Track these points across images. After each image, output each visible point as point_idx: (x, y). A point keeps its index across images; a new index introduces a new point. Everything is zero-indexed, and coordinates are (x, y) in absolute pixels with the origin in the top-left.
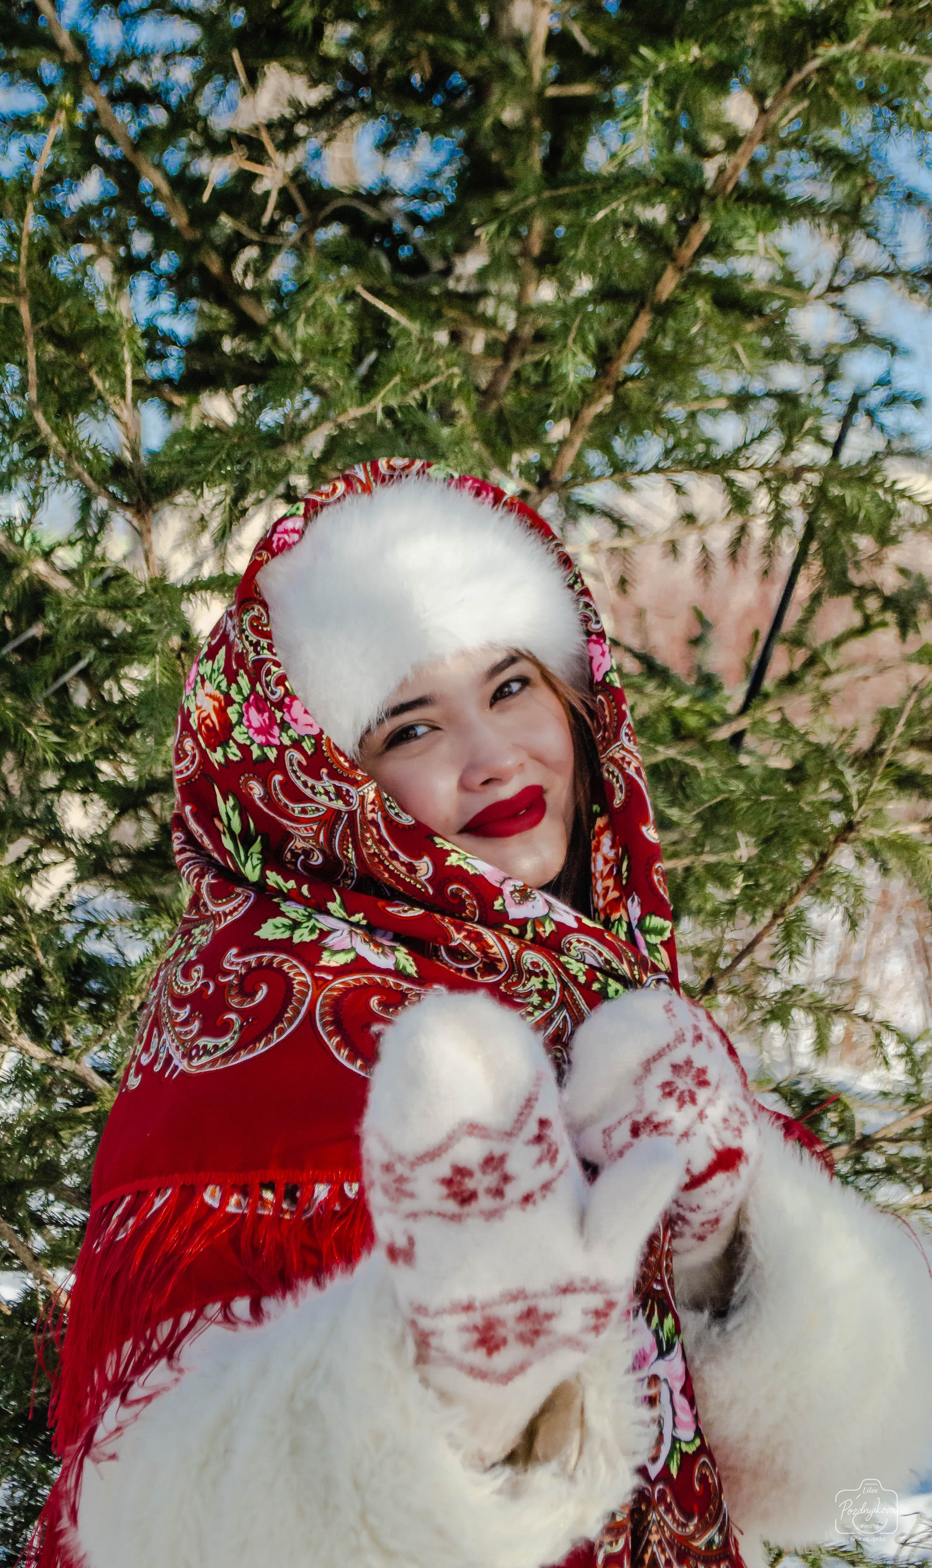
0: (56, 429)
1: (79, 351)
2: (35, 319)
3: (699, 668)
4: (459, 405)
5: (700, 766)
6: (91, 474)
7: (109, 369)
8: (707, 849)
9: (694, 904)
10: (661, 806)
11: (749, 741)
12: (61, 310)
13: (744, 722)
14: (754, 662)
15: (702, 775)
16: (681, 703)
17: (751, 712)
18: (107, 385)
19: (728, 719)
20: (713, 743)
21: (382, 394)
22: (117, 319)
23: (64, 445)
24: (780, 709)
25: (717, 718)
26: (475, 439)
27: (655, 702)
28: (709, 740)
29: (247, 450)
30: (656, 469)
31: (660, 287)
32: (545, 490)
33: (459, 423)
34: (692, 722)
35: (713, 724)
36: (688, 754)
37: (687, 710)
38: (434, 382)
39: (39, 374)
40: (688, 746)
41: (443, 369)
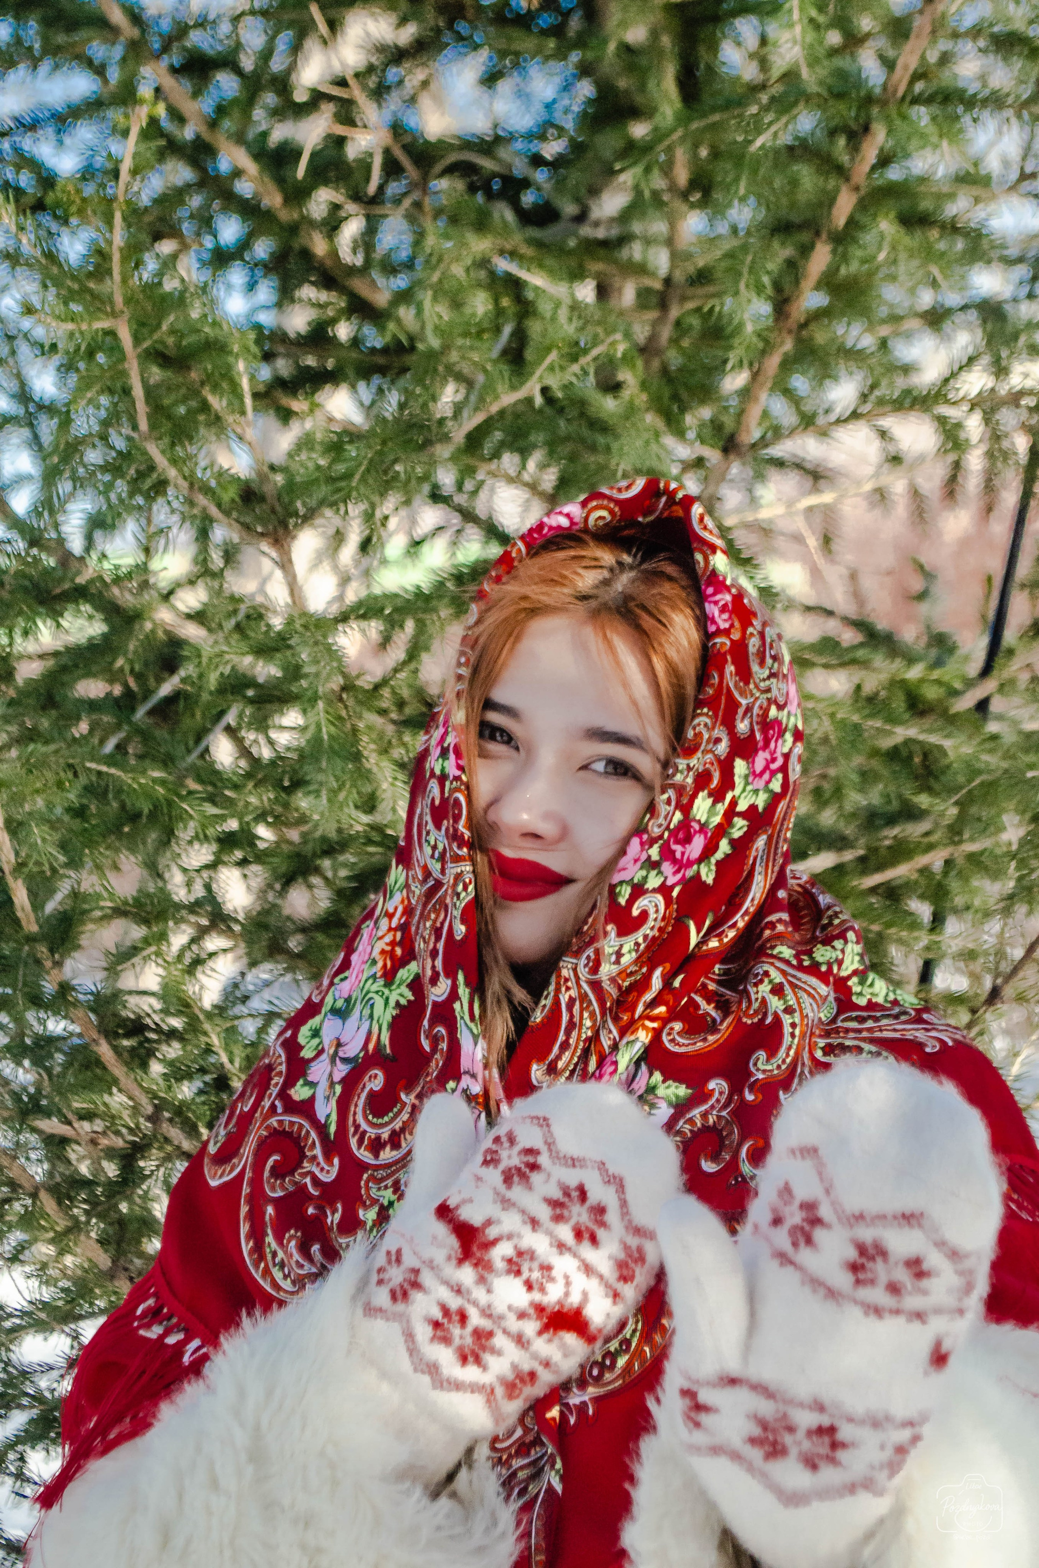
0: (174, 461)
1: (189, 368)
2: (137, 339)
3: (928, 627)
4: (625, 375)
5: (947, 744)
6: (219, 506)
7: (225, 385)
8: (966, 836)
9: (959, 901)
10: (907, 793)
11: (996, 705)
12: (165, 327)
13: (990, 686)
14: (991, 614)
15: (950, 753)
16: (915, 673)
17: (995, 672)
18: (224, 403)
19: (970, 683)
20: (957, 715)
21: (538, 373)
22: (225, 327)
23: (185, 478)
24: (1028, 665)
25: (958, 685)
26: (647, 410)
27: (884, 677)
28: (953, 711)
29: (392, 457)
30: (855, 415)
31: (835, 211)
32: (732, 457)
33: (626, 394)
34: (931, 693)
35: (955, 693)
36: (930, 731)
37: (922, 681)
38: (595, 352)
39: (147, 402)
40: (928, 722)
41: (602, 335)
